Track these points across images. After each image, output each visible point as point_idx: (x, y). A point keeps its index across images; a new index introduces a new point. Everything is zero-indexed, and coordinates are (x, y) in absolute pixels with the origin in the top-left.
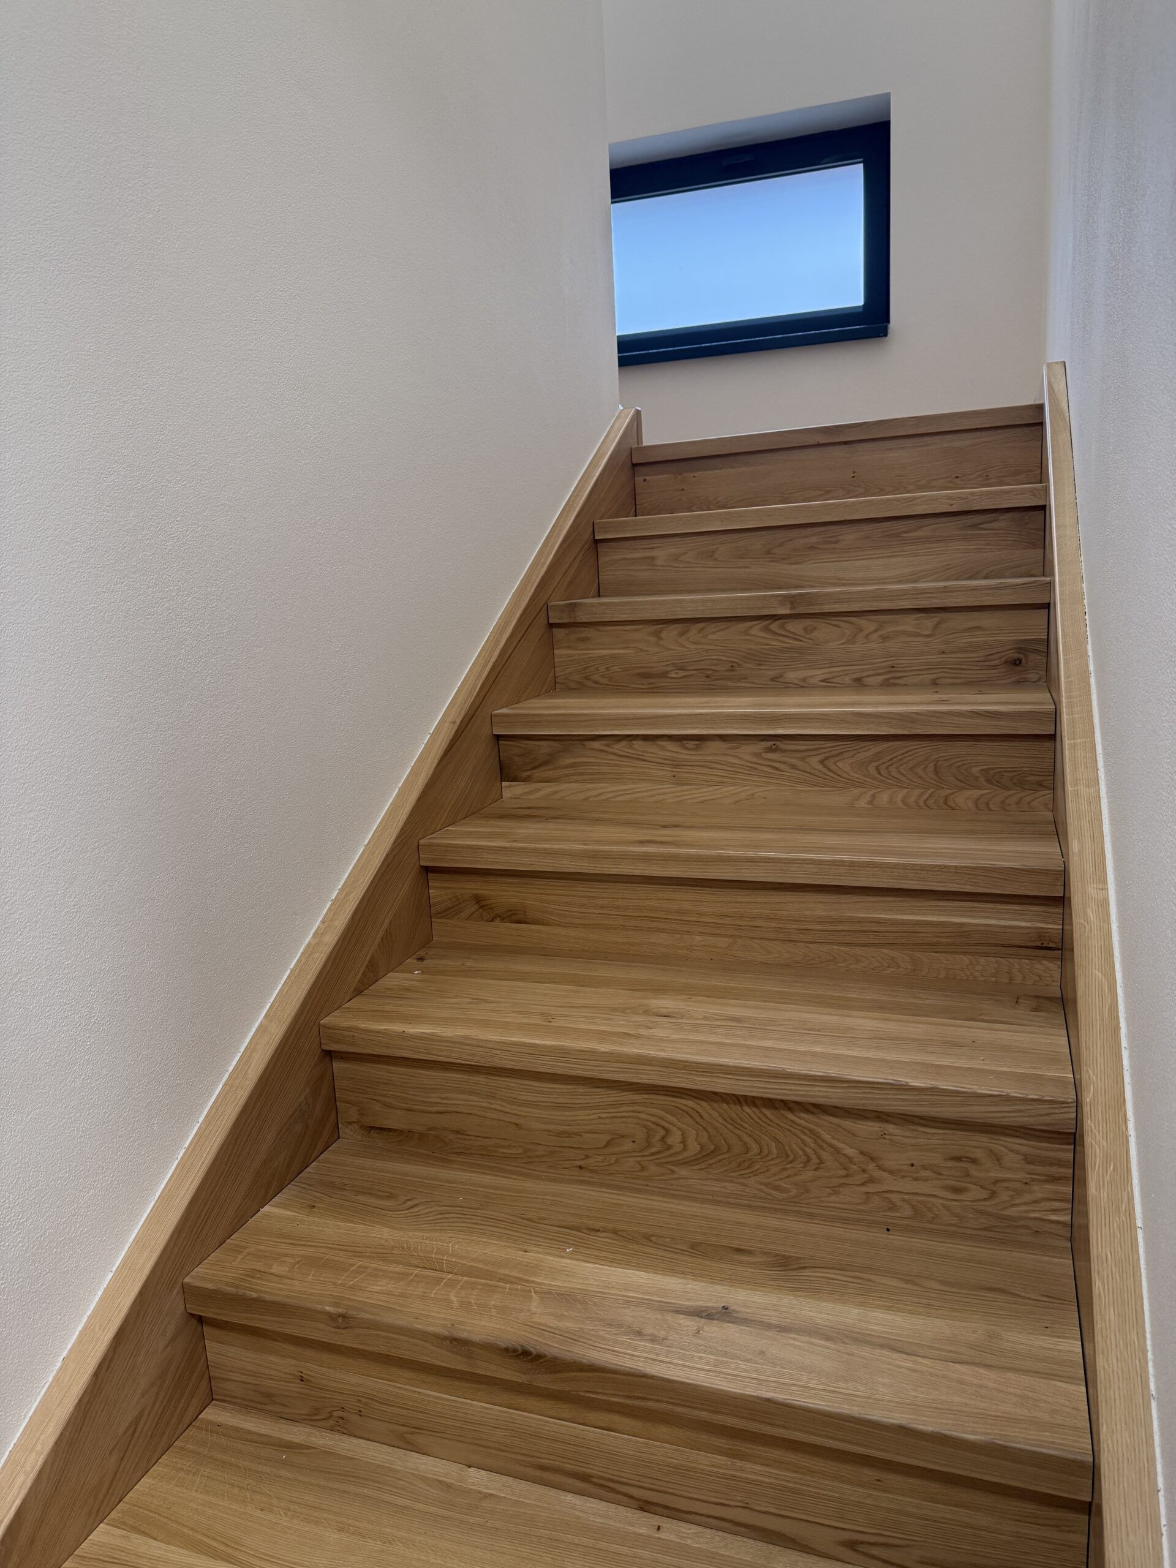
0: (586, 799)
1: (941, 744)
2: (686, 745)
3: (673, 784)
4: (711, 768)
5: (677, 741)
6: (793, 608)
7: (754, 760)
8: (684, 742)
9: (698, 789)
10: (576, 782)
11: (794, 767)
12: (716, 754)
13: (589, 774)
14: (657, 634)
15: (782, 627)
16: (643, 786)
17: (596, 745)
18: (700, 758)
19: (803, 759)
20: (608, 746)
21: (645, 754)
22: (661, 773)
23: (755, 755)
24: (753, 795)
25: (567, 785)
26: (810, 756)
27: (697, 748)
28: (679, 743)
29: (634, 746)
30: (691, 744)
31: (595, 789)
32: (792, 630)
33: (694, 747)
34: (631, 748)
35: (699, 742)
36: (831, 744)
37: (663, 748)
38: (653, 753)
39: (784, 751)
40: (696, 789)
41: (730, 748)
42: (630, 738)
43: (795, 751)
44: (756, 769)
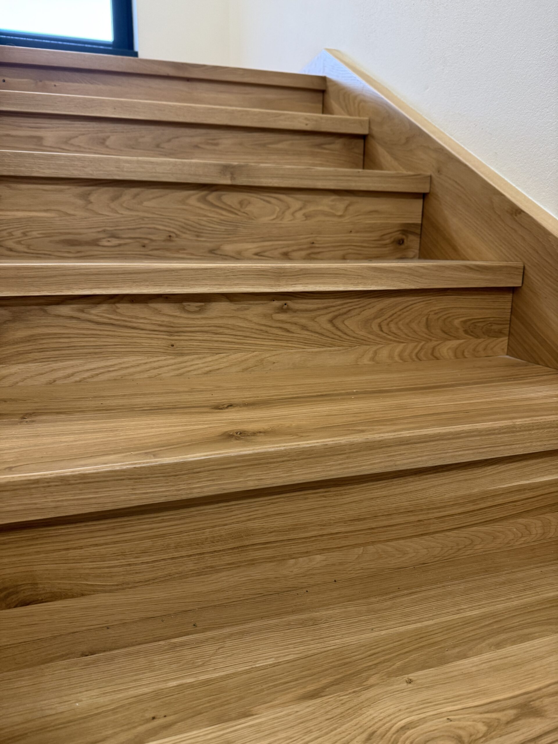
0: (52, 382)
1: (433, 299)
2: (187, 308)
3: (169, 354)
4: (217, 334)
5: (176, 303)
6: (232, 178)
7: (264, 322)
8: (185, 304)
9: (200, 358)
10: (34, 361)
11: (304, 328)
12: (222, 317)
13: (55, 349)
14: (85, 197)
15: (219, 198)
16: (131, 360)
17: (65, 310)
18: (204, 322)
19: (313, 319)
20: (82, 311)
21: (134, 320)
22: (154, 342)
23: (265, 316)
24: (262, 360)
25: (21, 366)
26: (320, 315)
27: (201, 310)
28: (178, 305)
29: (118, 311)
30: (193, 306)
31: (65, 368)
32: (229, 203)
33: (197, 309)
34: (115, 312)
35: (202, 304)
36: (339, 302)
37: (158, 312)
38: (145, 318)
39: (295, 311)
40: (197, 358)
41: (238, 310)
42: (113, 300)
43: (306, 311)
44: (267, 332)
